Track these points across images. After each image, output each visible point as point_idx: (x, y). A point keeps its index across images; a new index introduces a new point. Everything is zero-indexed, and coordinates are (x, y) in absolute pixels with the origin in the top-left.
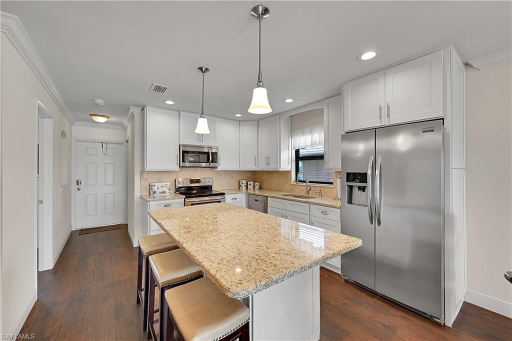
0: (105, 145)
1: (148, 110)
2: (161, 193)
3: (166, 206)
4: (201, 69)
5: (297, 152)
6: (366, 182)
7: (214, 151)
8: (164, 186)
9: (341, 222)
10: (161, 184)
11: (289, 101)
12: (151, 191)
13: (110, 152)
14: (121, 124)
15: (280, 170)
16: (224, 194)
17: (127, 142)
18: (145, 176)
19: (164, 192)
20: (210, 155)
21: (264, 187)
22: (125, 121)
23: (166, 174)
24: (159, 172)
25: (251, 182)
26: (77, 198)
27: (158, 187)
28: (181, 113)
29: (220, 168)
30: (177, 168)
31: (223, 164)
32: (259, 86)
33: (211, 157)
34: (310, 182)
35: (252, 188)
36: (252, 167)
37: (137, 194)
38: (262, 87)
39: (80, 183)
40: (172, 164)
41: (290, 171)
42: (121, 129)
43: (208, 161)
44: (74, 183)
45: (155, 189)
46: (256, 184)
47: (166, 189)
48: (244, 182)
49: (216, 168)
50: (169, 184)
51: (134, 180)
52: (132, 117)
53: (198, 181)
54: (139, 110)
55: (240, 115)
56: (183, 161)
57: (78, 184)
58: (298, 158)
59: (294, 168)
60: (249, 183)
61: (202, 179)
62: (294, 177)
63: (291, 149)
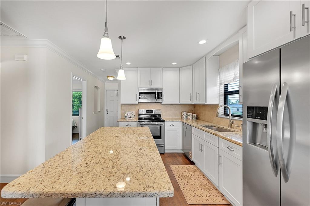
0: (117, 91)
2: (130, 117)
3: (127, 125)
4: (120, 37)
5: (226, 87)
7: (160, 91)
8: (131, 114)
11: (202, 42)
12: (125, 116)
15: (206, 104)
16: (164, 121)
18: (123, 108)
19: (131, 117)
20: (157, 94)
21: (201, 117)
23: (133, 107)
24: (130, 105)
25: (190, 113)
27: (128, 114)
28: (139, 68)
29: (164, 103)
30: (137, 103)
31: (166, 99)
33: (157, 96)
34: (232, 115)
35: (190, 118)
40: (134, 100)
43: (155, 99)
44: (105, 110)
46: (193, 115)
48: (185, 113)
49: (161, 102)
50: (134, 112)
53: (152, 111)
55: (176, 63)
57: (107, 111)
58: (227, 93)
59: (222, 103)
60: (188, 114)
61: (154, 110)
62: (221, 111)
63: (218, 84)
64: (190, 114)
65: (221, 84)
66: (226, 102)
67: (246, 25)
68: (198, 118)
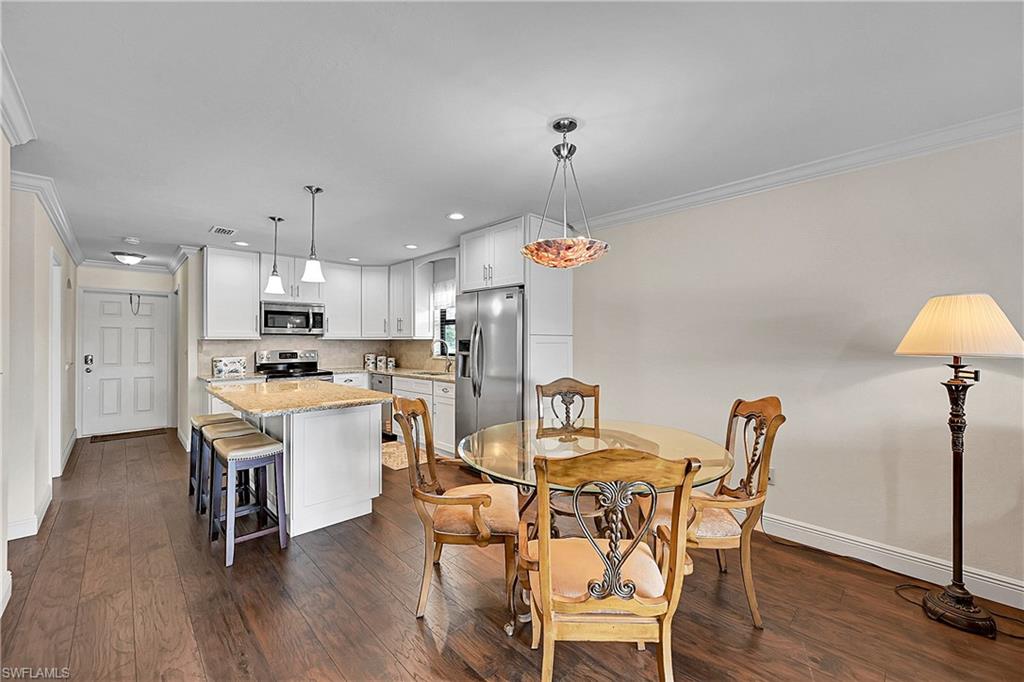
0: (135, 298)
1: (210, 252)
2: (232, 371)
5: (443, 313)
6: (468, 350)
7: (316, 310)
8: (236, 362)
9: (456, 399)
10: (232, 359)
12: (215, 369)
13: (144, 310)
14: (167, 266)
15: (414, 338)
16: (331, 373)
17: (176, 293)
18: (205, 348)
19: (236, 371)
20: (311, 316)
21: (403, 363)
22: (173, 263)
23: (240, 345)
24: (229, 340)
26: (86, 383)
27: (226, 363)
28: (263, 255)
29: (327, 336)
30: (257, 336)
31: (333, 330)
32: (311, 259)
33: (311, 320)
35: (384, 366)
36: (380, 334)
37: (193, 373)
38: (315, 259)
39: (91, 360)
40: (250, 329)
41: (432, 340)
42: (166, 273)
43: (307, 326)
44: (80, 361)
45: (220, 365)
46: (389, 359)
47: (238, 366)
48: (371, 357)
49: (322, 335)
50: (244, 359)
51: (187, 353)
52: (185, 259)
53: (294, 355)
54: (196, 250)
55: (357, 259)
56: (266, 325)
57: (86, 362)
58: (444, 322)
59: (438, 336)
60: (379, 358)
61: (299, 353)
62: (437, 348)
63: (432, 308)
64: (383, 358)
65: (436, 308)
66: (443, 336)
67: (459, 246)
68: (397, 366)
